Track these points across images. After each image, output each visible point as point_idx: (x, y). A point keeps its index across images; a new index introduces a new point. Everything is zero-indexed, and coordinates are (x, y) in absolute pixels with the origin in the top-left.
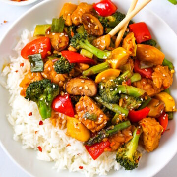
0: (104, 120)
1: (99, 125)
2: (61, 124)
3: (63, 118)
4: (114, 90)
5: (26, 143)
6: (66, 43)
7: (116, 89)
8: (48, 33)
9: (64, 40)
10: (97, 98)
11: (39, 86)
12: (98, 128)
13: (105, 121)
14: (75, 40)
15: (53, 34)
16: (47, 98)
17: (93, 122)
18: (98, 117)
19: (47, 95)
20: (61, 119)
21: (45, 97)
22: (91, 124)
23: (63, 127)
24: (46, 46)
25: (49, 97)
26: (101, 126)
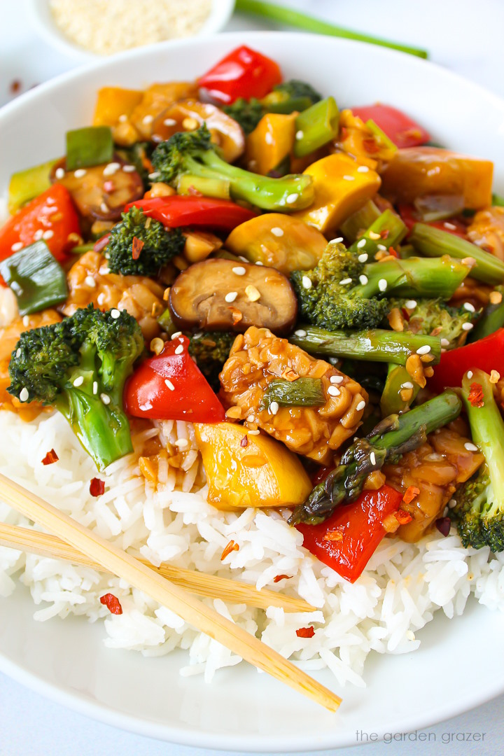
0: (352, 396)
1: (334, 420)
2: (177, 472)
3: (182, 443)
4: (357, 283)
5: (48, 597)
6: (132, 189)
7: (363, 279)
8: (60, 173)
9: (123, 182)
10: (300, 333)
11: (55, 335)
12: (338, 436)
13: (359, 396)
14: (167, 151)
15: (79, 173)
16: (99, 377)
17: (309, 414)
18: (323, 386)
19: (98, 363)
20: (175, 449)
21: (90, 374)
22: (302, 423)
23: (189, 481)
24: (59, 216)
25: (106, 369)
26: (345, 422)
